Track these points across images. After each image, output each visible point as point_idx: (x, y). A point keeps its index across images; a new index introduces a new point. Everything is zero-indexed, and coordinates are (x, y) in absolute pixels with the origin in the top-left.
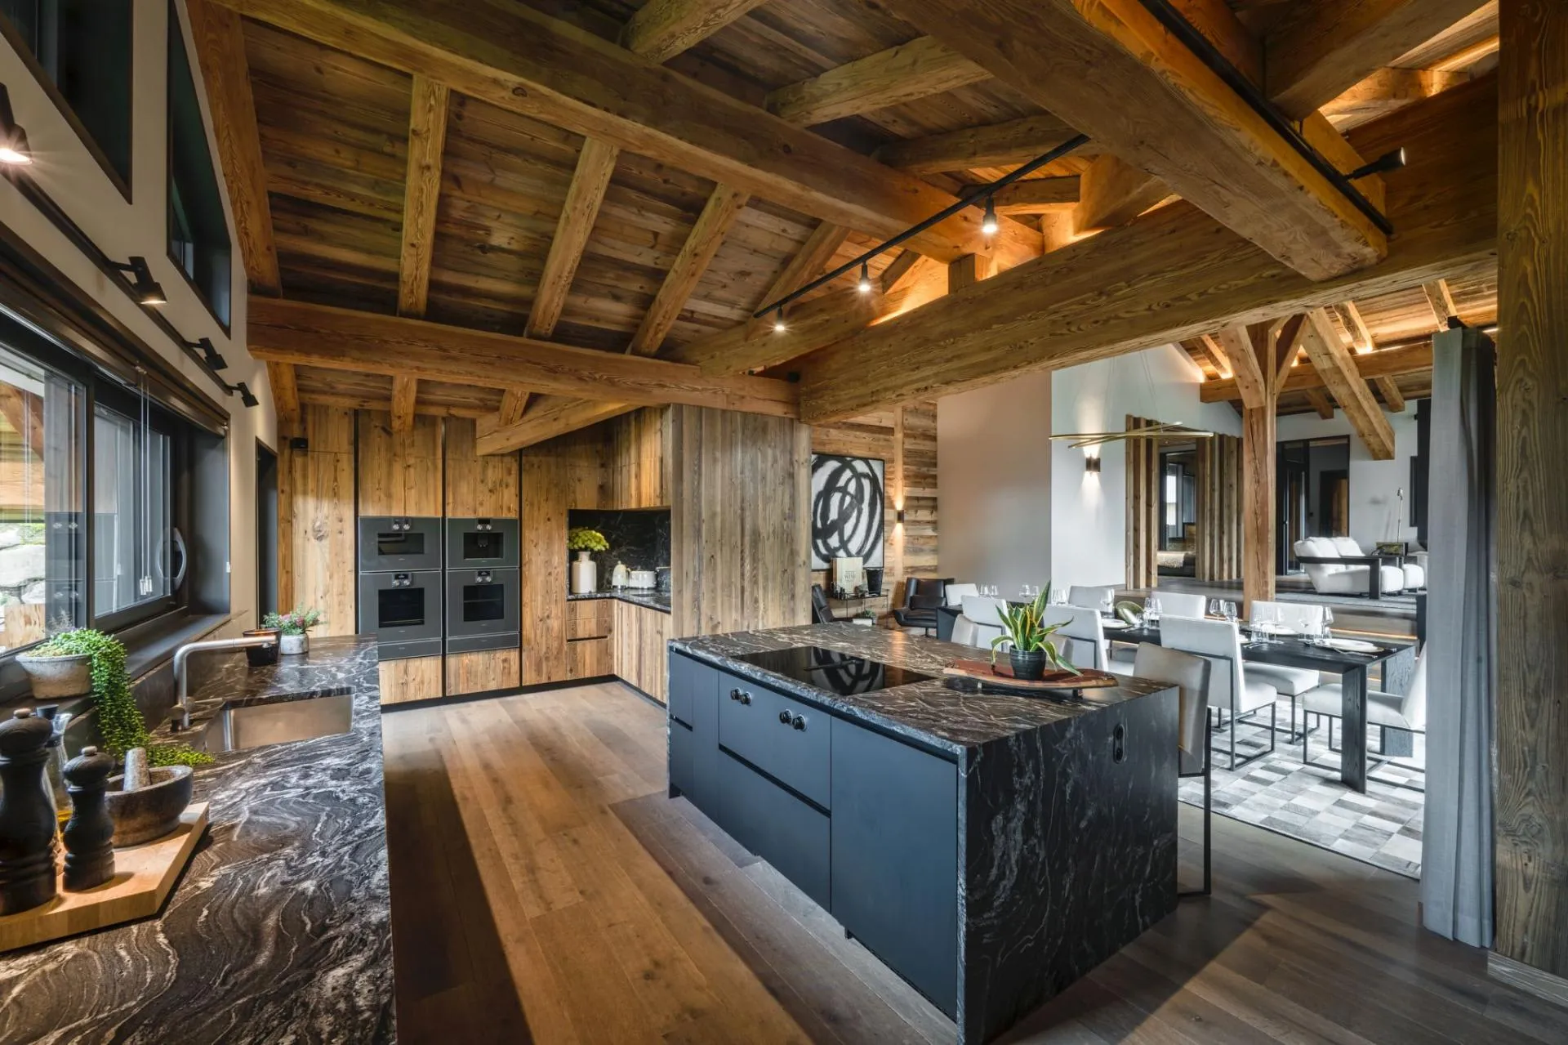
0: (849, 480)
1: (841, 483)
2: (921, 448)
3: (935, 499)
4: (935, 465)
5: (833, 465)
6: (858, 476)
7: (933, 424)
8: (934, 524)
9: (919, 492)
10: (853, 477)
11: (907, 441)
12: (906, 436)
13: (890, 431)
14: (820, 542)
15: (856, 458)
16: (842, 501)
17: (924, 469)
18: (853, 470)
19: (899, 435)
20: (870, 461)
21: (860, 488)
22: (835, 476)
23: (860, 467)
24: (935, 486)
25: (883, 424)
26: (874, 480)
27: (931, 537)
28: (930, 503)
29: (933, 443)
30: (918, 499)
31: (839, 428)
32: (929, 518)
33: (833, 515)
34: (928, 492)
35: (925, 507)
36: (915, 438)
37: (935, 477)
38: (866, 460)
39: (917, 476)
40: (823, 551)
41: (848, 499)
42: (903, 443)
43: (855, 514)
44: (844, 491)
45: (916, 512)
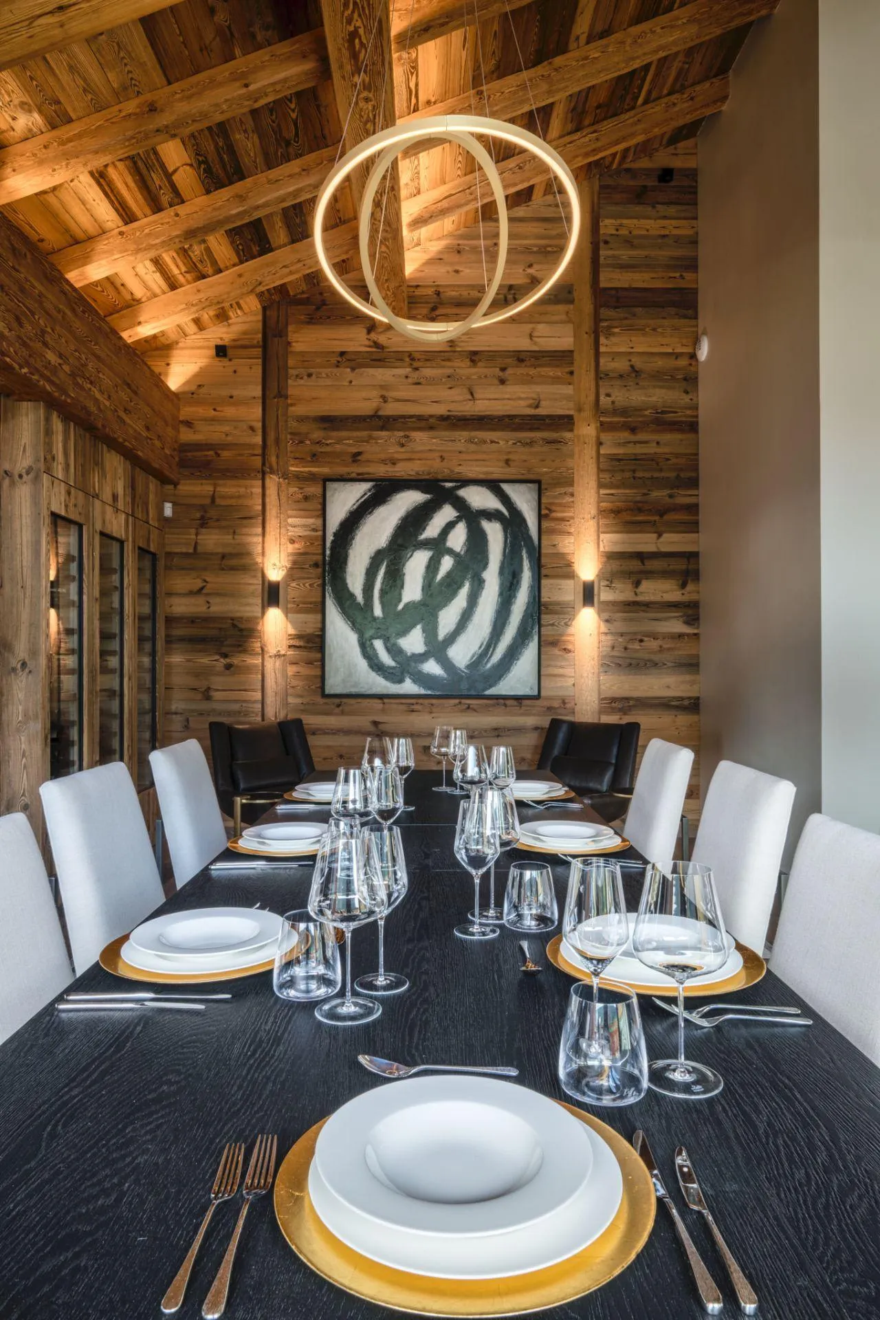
0: (450, 526)
1: (432, 530)
2: (651, 449)
3: (693, 556)
4: (694, 483)
5: (409, 499)
6: (472, 517)
7: (686, 399)
8: (691, 612)
9: (646, 542)
10: (459, 519)
11: (606, 437)
12: (603, 427)
13: (566, 422)
14: (379, 645)
15: (466, 482)
16: (433, 566)
17: (658, 494)
18: (462, 507)
19: (587, 430)
20: (505, 487)
21: (477, 541)
22: (414, 521)
23: (479, 498)
24: (693, 527)
25: (541, 411)
26: (512, 522)
27: (681, 636)
28: (680, 565)
29: (691, 436)
30: (641, 556)
31: (431, 428)
32: (675, 595)
33: (412, 591)
34: (672, 541)
35: (665, 574)
36: (633, 430)
37: (693, 509)
38: (493, 485)
39: (638, 508)
40: (386, 658)
41: (447, 563)
42: (600, 444)
43: (464, 592)
44: (438, 546)
45: (637, 584)
